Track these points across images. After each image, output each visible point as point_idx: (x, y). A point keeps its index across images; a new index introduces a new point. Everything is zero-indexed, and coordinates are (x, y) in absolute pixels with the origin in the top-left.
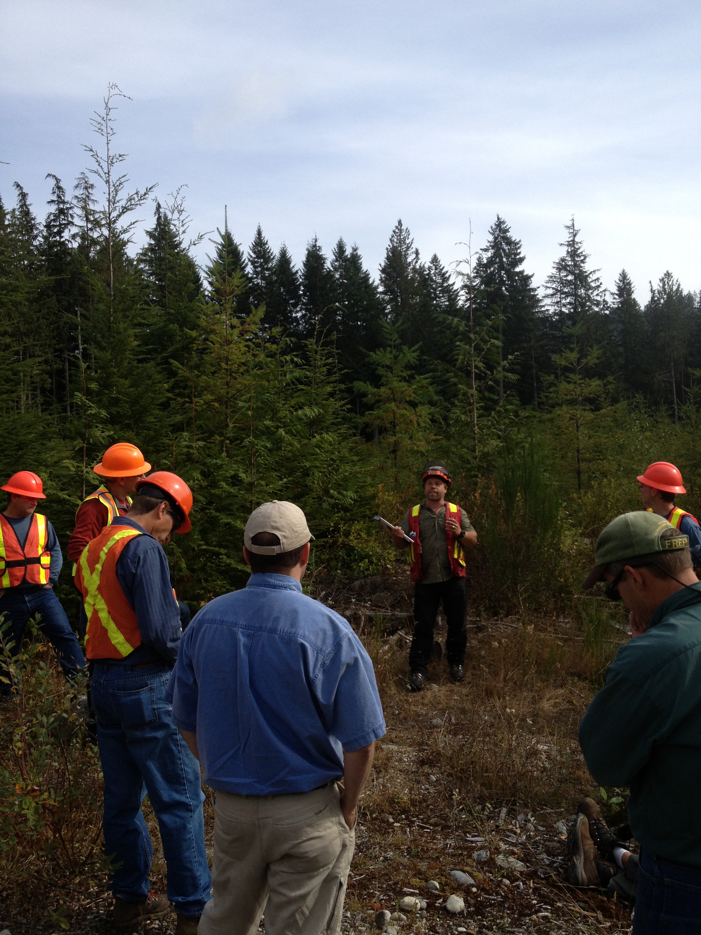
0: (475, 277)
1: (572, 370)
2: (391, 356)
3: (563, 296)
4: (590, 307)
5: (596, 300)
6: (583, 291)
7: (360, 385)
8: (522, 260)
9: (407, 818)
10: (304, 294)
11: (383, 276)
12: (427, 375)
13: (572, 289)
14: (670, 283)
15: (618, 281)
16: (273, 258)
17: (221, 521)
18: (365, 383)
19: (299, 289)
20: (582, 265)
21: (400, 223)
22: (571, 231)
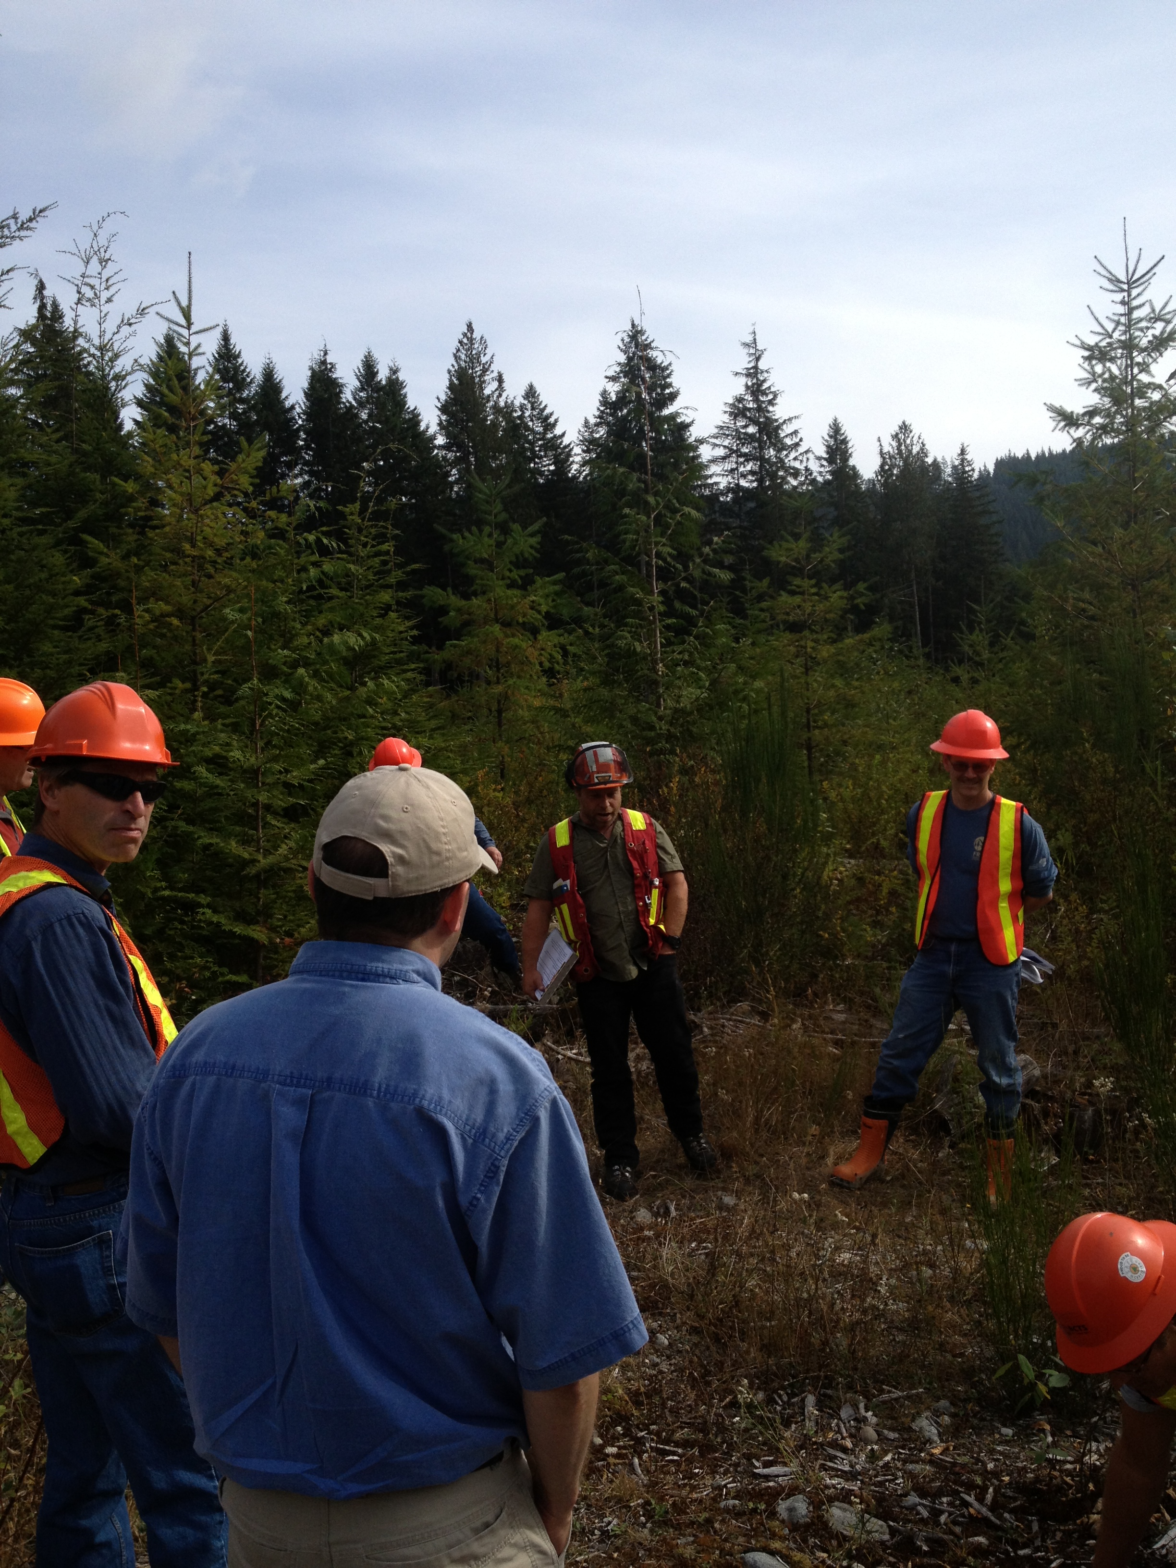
0: (597, 425)
1: (797, 571)
2: (492, 542)
3: (742, 460)
4: (783, 478)
5: (794, 468)
6: (772, 452)
7: (434, 594)
8: (673, 397)
9: (627, 1433)
10: (307, 447)
11: (444, 418)
12: (556, 577)
13: (754, 448)
14: (908, 442)
15: (827, 438)
16: (251, 382)
17: (200, 841)
18: (444, 589)
19: (298, 438)
20: (771, 408)
21: (470, 327)
22: (752, 351)
